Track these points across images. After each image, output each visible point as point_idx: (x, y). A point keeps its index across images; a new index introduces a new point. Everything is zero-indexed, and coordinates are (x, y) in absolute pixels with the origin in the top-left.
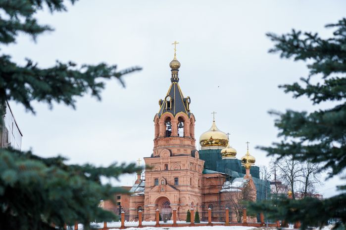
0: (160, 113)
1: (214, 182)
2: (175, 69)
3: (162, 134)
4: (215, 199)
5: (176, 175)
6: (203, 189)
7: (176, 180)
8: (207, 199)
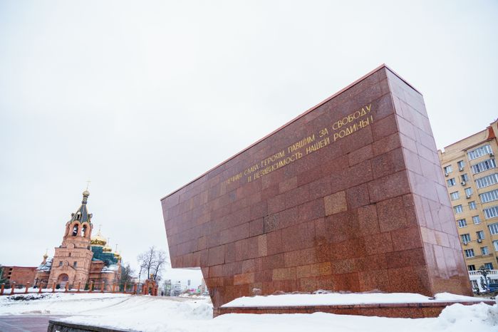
0: (71, 221)
1: (98, 266)
2: (86, 196)
3: (70, 233)
4: (97, 277)
5: (76, 260)
6: (90, 270)
7: (75, 263)
8: (92, 277)
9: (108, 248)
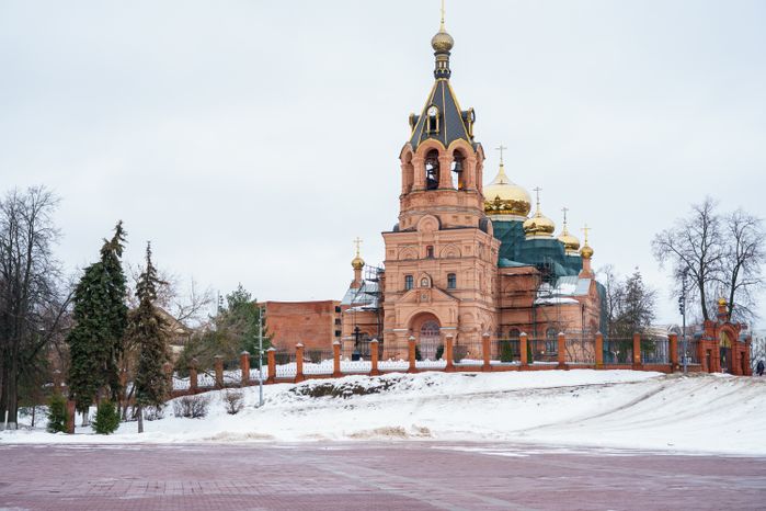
0: (413, 142)
1: (522, 284)
2: (442, 50)
3: (419, 183)
4: (523, 318)
5: (451, 268)
6: (498, 298)
7: (451, 278)
8: (509, 319)
9: (540, 223)
